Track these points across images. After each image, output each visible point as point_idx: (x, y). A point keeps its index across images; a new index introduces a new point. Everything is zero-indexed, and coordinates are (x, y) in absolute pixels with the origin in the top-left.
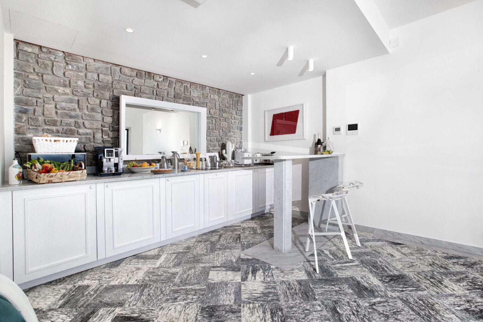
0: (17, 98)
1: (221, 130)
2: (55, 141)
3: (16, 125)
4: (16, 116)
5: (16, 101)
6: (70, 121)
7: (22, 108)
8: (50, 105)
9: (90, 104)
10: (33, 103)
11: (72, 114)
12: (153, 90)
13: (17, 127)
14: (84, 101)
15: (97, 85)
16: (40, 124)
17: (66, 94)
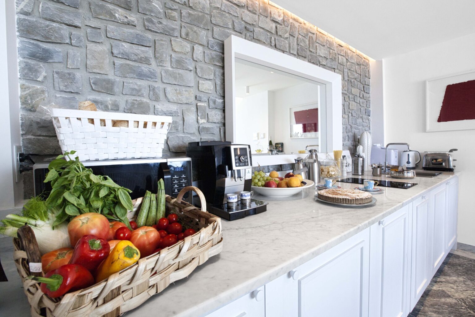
0: (25, 20)
1: (350, 115)
2: (115, 123)
3: (23, 88)
4: (23, 65)
5: (22, 28)
6: (140, 86)
7: (38, 46)
8: (98, 45)
9: (175, 51)
10: (62, 37)
11: (142, 70)
12: (271, 38)
13: (25, 93)
14: (164, 43)
15: (186, 13)
16: (78, 88)
17: (132, 25)
